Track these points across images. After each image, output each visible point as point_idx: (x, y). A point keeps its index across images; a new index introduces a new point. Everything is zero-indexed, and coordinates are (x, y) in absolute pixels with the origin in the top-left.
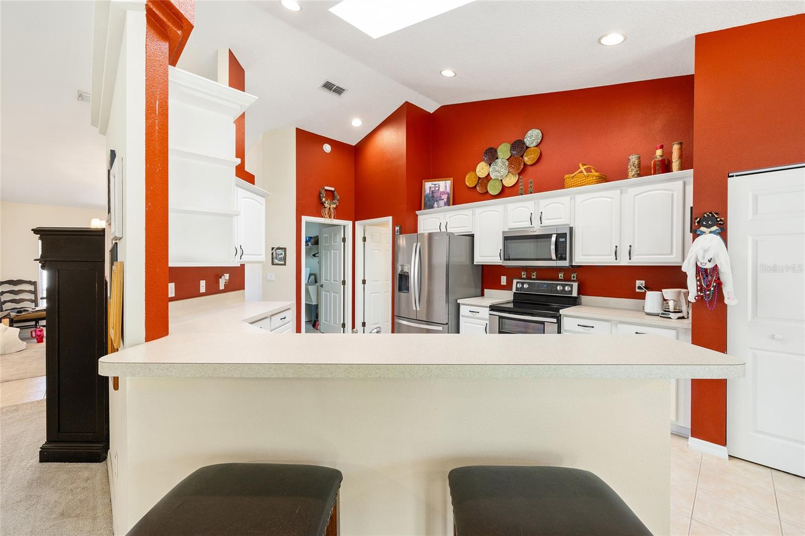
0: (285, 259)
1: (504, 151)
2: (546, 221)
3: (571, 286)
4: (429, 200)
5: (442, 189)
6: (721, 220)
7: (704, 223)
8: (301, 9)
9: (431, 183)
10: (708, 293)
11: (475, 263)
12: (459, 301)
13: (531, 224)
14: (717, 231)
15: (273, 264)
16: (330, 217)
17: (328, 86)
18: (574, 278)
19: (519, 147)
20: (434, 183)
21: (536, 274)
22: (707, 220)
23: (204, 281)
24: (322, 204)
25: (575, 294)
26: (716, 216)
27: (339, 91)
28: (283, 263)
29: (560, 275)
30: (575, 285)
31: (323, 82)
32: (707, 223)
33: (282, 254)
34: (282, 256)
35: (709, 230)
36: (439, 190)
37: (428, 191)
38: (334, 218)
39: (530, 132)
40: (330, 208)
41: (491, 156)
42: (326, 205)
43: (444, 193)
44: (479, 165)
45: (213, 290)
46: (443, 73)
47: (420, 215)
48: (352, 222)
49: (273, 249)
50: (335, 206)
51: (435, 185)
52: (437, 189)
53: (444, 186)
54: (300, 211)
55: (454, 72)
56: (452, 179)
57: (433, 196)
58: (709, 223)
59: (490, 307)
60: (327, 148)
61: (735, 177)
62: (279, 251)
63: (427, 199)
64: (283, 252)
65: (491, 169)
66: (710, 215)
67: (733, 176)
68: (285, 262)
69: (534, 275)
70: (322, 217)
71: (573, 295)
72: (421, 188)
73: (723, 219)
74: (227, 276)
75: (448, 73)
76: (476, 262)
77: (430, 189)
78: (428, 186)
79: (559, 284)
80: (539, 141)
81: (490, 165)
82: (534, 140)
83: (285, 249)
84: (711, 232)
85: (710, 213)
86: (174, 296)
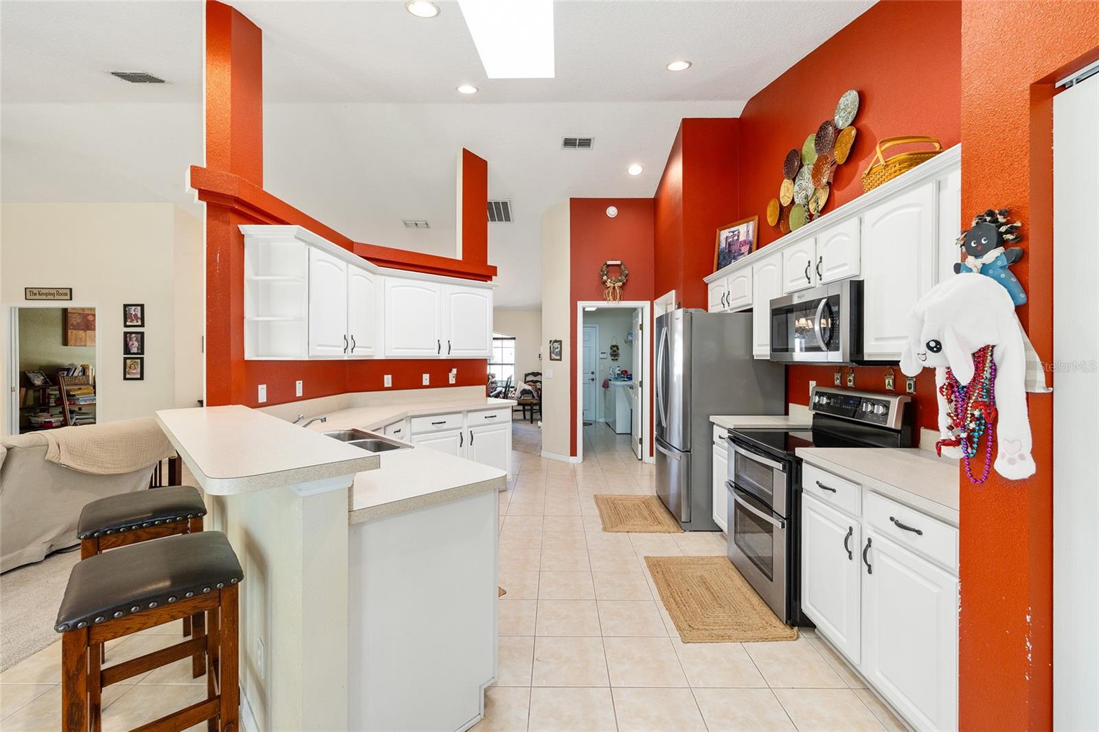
0: (560, 353)
1: (809, 148)
2: (828, 273)
3: (886, 406)
4: (724, 258)
5: (742, 238)
6: (1011, 230)
7: (974, 245)
8: (476, 88)
9: (728, 230)
10: (964, 435)
11: (755, 358)
12: (712, 419)
13: (809, 283)
14: (999, 263)
15: (551, 359)
16: (614, 299)
17: (569, 143)
18: (910, 389)
19: (826, 136)
20: (732, 229)
21: (854, 378)
22: (977, 234)
23: (428, 375)
24: (604, 283)
25: (893, 422)
26: (1001, 219)
27: (586, 143)
28: (559, 358)
29: (887, 381)
30: (895, 403)
31: (561, 142)
32: (979, 242)
33: (558, 348)
34: (558, 350)
35: (980, 263)
36: (738, 239)
37: (723, 245)
38: (620, 300)
39: (842, 100)
40: (614, 288)
41: (793, 167)
42: (608, 284)
43: (745, 243)
44: (783, 185)
45: (439, 381)
46: (669, 68)
47: (711, 282)
48: (649, 302)
49: (551, 341)
50: (620, 284)
51: (733, 232)
52: (736, 238)
53: (745, 230)
54: (575, 298)
55: (688, 62)
56: (757, 218)
57: (730, 251)
58: (983, 241)
59: (729, 431)
60: (612, 211)
62: (556, 345)
63: (721, 258)
64: (559, 346)
65: (796, 188)
66: (988, 219)
68: (561, 357)
69: (850, 381)
70: (605, 300)
71: (888, 425)
72: (713, 239)
73: (1018, 224)
74: (454, 371)
75: (678, 66)
76: (757, 356)
77: (726, 241)
78: (724, 234)
79: (868, 400)
80: (856, 112)
81: (794, 180)
82: (850, 113)
83: (560, 342)
84: (984, 270)
85: (987, 215)
86: (390, 385)
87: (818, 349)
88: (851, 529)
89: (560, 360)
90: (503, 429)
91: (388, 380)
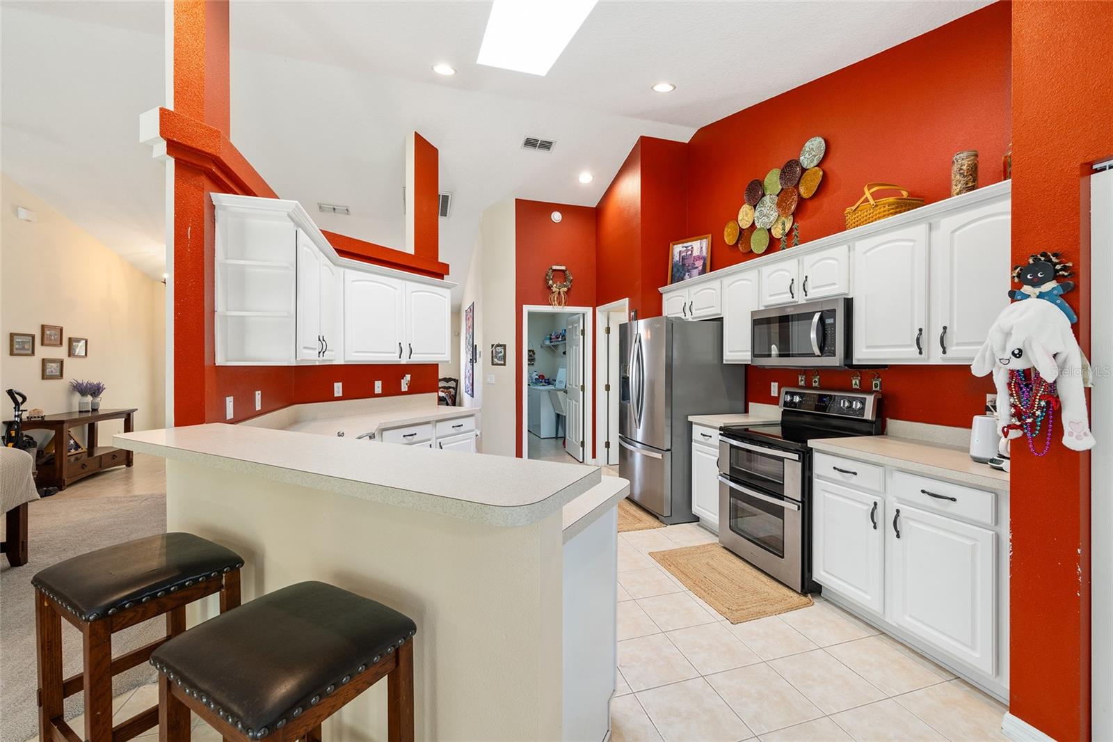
0: (504, 358)
1: (773, 181)
2: (814, 291)
3: (863, 402)
4: (678, 270)
5: (696, 253)
6: (1064, 268)
7: (1029, 277)
8: (455, 70)
9: (681, 245)
10: (1029, 420)
11: (724, 363)
12: (691, 418)
13: (793, 297)
14: (1055, 292)
15: (493, 364)
16: (560, 304)
17: (530, 143)
18: (876, 387)
19: (792, 172)
20: (686, 245)
21: (819, 379)
22: (1032, 269)
23: (380, 382)
24: (550, 288)
25: (869, 415)
26: (1054, 259)
27: (546, 145)
28: (503, 363)
29: (854, 382)
30: (870, 400)
31: (522, 141)
32: (1035, 275)
33: (501, 352)
34: (502, 354)
35: (1037, 291)
36: (691, 254)
37: (677, 258)
38: (565, 305)
39: (808, 145)
40: (559, 293)
41: (755, 194)
42: (554, 289)
43: (699, 258)
44: (741, 209)
45: (392, 390)
46: (655, 88)
47: (665, 293)
48: (591, 308)
49: (493, 346)
50: (566, 289)
51: (686, 247)
52: (690, 252)
53: (699, 247)
54: (521, 300)
55: (671, 85)
56: (710, 235)
57: (684, 265)
58: (1039, 275)
59: (721, 429)
60: (557, 217)
61: (1108, 171)
62: (499, 349)
63: (675, 270)
64: (503, 350)
65: (757, 213)
66: (1043, 259)
67: (1103, 169)
68: (505, 362)
69: (815, 382)
70: (550, 304)
71: (866, 417)
72: (667, 253)
73: (1070, 264)
74: (408, 377)
75: (663, 88)
76: (727, 361)
77: (680, 255)
78: (678, 249)
79: (843, 398)
80: (822, 156)
81: (755, 207)
82: (815, 156)
83: (504, 346)
84: (1041, 296)
85: (1041, 256)
86: (341, 395)
87: (813, 355)
88: (875, 504)
89: (504, 365)
90: (468, 439)
91: (338, 388)
